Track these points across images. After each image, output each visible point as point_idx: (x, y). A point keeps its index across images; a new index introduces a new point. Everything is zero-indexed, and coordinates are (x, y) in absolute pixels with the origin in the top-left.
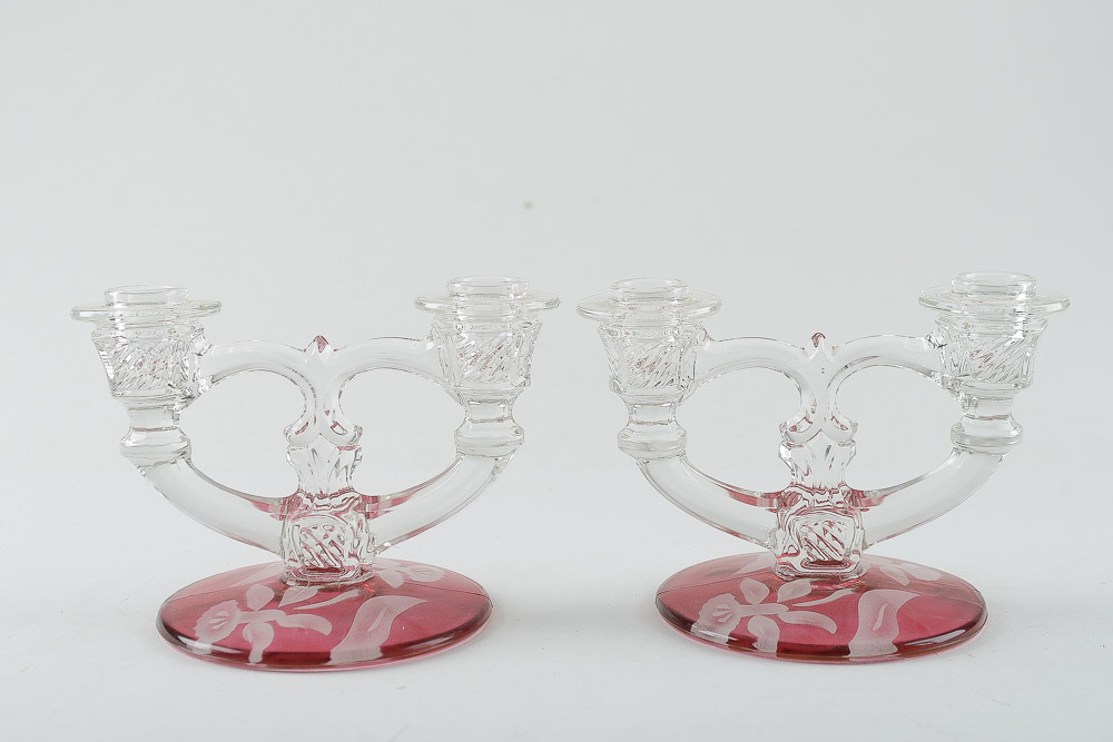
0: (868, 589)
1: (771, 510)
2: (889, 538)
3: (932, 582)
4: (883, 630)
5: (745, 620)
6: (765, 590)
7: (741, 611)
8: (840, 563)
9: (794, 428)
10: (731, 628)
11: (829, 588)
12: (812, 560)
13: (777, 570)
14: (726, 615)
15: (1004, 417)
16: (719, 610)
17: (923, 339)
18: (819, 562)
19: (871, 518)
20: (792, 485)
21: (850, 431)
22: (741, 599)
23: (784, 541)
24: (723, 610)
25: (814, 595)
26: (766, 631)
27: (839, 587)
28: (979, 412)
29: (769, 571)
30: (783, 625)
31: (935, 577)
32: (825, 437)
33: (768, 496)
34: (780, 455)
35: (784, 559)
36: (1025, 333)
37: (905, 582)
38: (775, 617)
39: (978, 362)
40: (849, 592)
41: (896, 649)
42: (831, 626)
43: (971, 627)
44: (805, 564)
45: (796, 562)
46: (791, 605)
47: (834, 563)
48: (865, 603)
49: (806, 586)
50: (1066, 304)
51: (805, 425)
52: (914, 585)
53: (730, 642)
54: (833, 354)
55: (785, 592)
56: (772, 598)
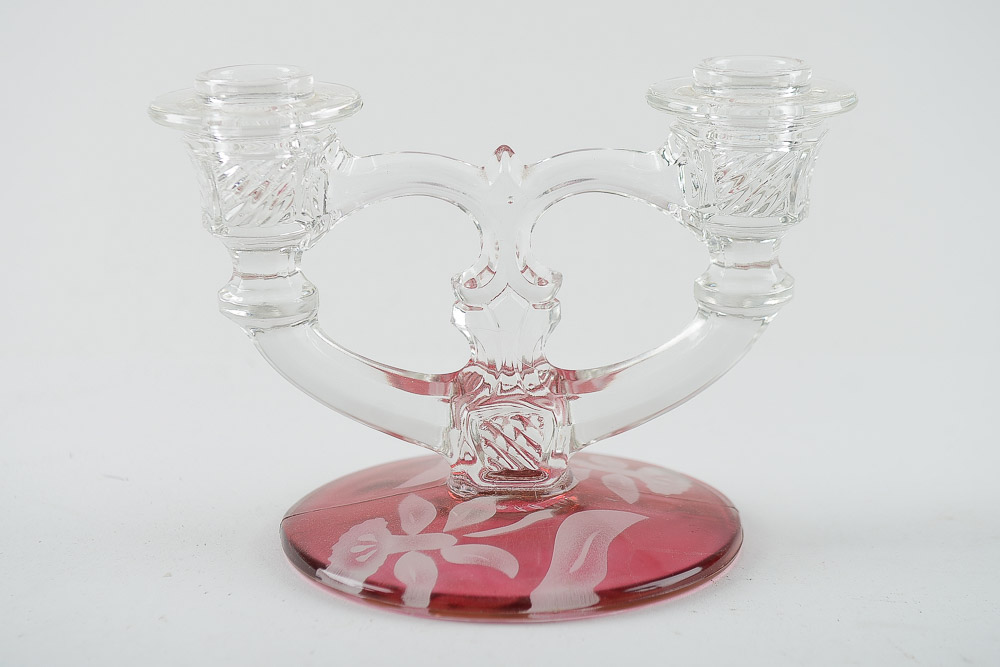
0: (580, 509)
1: (444, 400)
2: (615, 433)
3: (672, 497)
4: (585, 570)
5: (393, 558)
6: (432, 512)
7: (391, 543)
8: (537, 474)
9: (473, 283)
10: (371, 571)
11: (520, 509)
12: (495, 469)
13: (451, 483)
14: (371, 549)
15: (767, 265)
16: (362, 543)
17: (653, 153)
18: (508, 473)
19: (584, 408)
20: (471, 363)
21: (551, 286)
22: (395, 527)
23: (460, 444)
24: (368, 543)
25: (500, 519)
26: (419, 577)
27: (535, 507)
28: (730, 257)
29: (439, 485)
30: (444, 567)
31: (680, 488)
32: (514, 296)
33: (440, 378)
34: (453, 321)
35: (461, 468)
36: (793, 145)
37: (632, 497)
38: (435, 554)
39: (727, 185)
40: (547, 515)
41: (597, 599)
42: (510, 566)
43: (711, 564)
44: (488, 476)
45: (473, 472)
46: (463, 537)
47: (526, 473)
48: (569, 530)
49: (489, 506)
50: (850, 105)
51: (487, 276)
52: (647, 500)
53: (365, 592)
54: (524, 176)
55: (458, 516)
56: (436, 526)
